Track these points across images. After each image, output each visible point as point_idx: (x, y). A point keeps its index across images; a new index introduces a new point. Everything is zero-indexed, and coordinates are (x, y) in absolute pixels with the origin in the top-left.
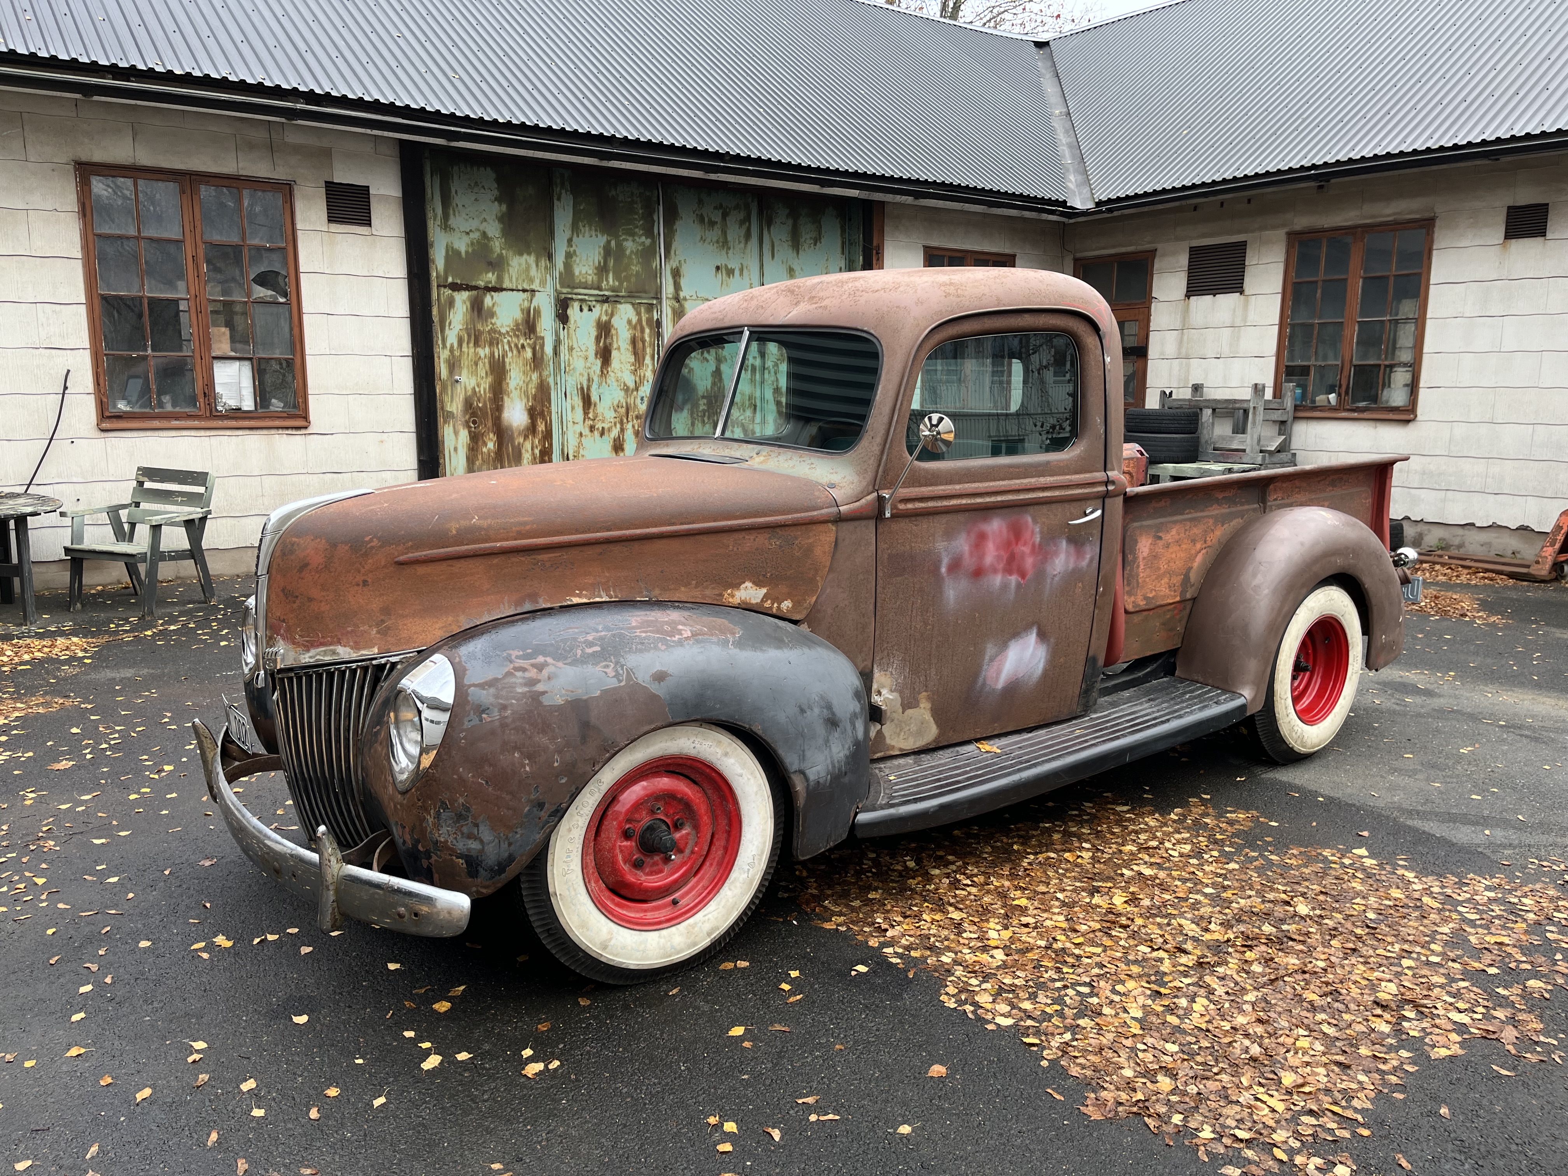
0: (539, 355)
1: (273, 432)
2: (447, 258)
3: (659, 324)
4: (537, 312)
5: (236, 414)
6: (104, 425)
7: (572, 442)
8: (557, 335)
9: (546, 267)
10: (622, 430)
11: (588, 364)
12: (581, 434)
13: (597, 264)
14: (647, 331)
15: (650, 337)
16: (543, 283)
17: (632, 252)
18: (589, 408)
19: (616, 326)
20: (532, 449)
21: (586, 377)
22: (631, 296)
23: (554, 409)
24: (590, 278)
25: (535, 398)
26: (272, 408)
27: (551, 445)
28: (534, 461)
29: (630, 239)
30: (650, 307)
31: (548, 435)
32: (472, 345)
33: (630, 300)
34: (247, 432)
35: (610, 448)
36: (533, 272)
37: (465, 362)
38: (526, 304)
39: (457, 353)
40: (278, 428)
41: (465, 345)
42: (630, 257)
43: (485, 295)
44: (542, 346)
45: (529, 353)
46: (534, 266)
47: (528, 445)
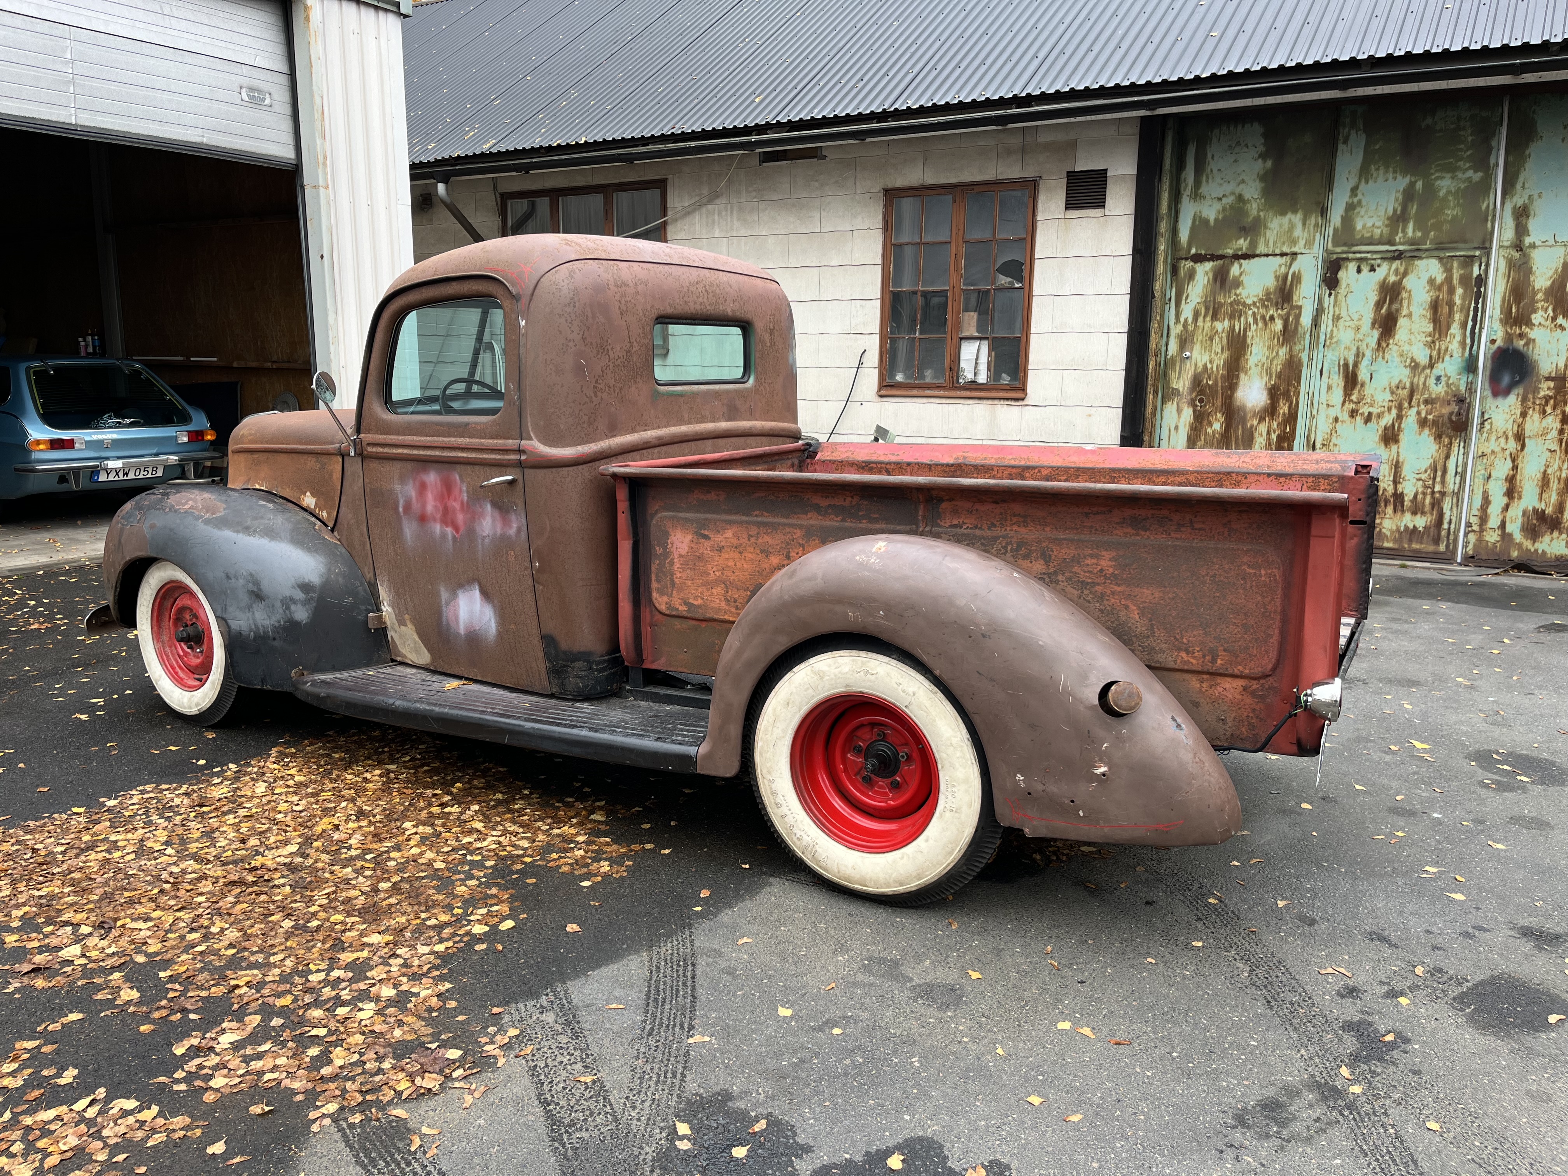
0: (1291, 327)
1: (996, 402)
2: (1193, 229)
3: (1481, 281)
4: (1297, 278)
5: (973, 385)
6: (883, 392)
7: (1323, 427)
8: (1320, 301)
9: (1316, 225)
10: (1400, 417)
11: (1360, 336)
12: (1336, 420)
13: (1390, 212)
14: (1460, 291)
15: (1463, 298)
16: (1309, 244)
17: (1449, 192)
18: (1353, 388)
19: (1409, 287)
20: (1268, 433)
21: (1354, 351)
22: (1439, 249)
23: (1303, 388)
24: (1377, 232)
25: (1279, 376)
26: (1002, 382)
27: (1294, 430)
28: (1269, 446)
29: (1449, 175)
30: (1468, 261)
31: (1292, 418)
32: (1208, 319)
33: (1436, 253)
34: (976, 401)
35: (1377, 438)
36: (1298, 232)
37: (1199, 337)
38: (1283, 270)
39: (1190, 328)
40: (1000, 399)
41: (1201, 319)
42: (1445, 199)
43: (1232, 263)
44: (1298, 317)
45: (1278, 325)
46: (1299, 225)
47: (1263, 428)
